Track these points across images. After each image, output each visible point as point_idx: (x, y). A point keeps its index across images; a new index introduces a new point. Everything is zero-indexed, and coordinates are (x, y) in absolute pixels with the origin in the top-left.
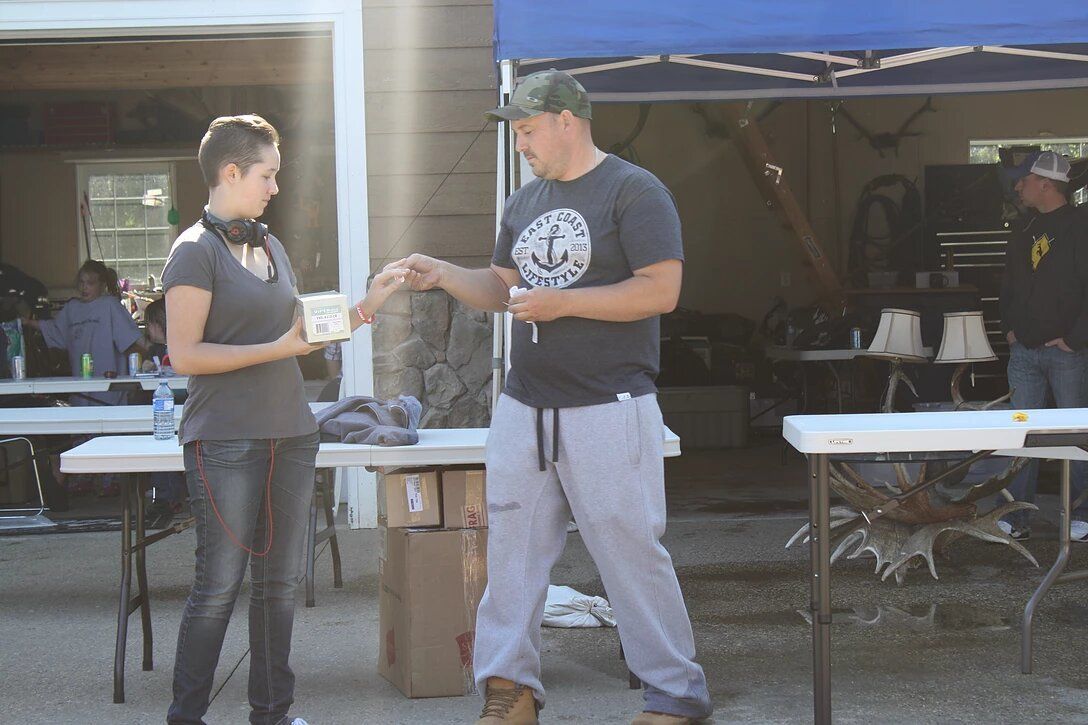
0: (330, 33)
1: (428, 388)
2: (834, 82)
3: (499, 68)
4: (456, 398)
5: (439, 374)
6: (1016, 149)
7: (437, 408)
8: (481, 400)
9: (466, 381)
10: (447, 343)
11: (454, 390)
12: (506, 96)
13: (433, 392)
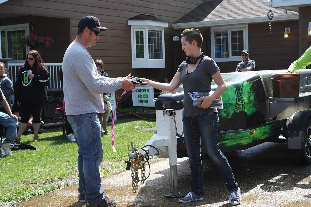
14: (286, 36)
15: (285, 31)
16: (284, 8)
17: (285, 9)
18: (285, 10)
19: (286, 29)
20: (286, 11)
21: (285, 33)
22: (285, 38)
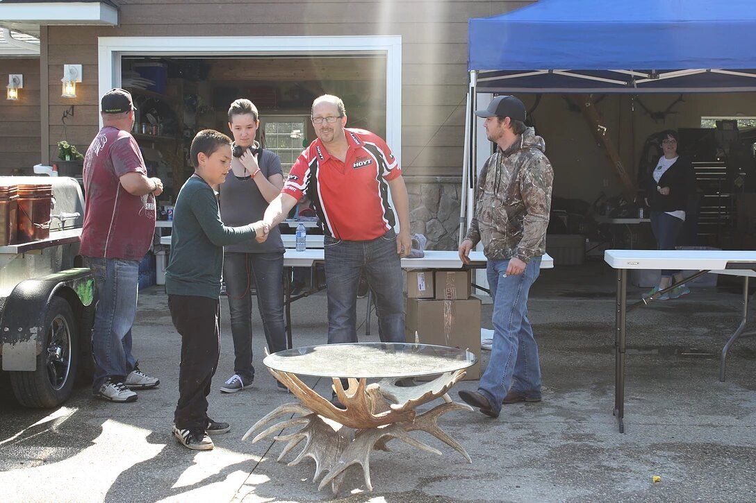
0: (385, 55)
1: (428, 230)
2: (635, 85)
3: (469, 75)
4: (441, 236)
5: (433, 224)
6: (724, 121)
7: (432, 241)
8: (454, 238)
9: (447, 227)
10: (438, 209)
11: (441, 232)
12: (473, 88)
13: (430, 233)
14: (12, 94)
15: (8, 83)
16: (5, 24)
17: (8, 28)
18: (7, 31)
19: (11, 77)
20: (10, 34)
21: (8, 87)
22: (8, 98)
